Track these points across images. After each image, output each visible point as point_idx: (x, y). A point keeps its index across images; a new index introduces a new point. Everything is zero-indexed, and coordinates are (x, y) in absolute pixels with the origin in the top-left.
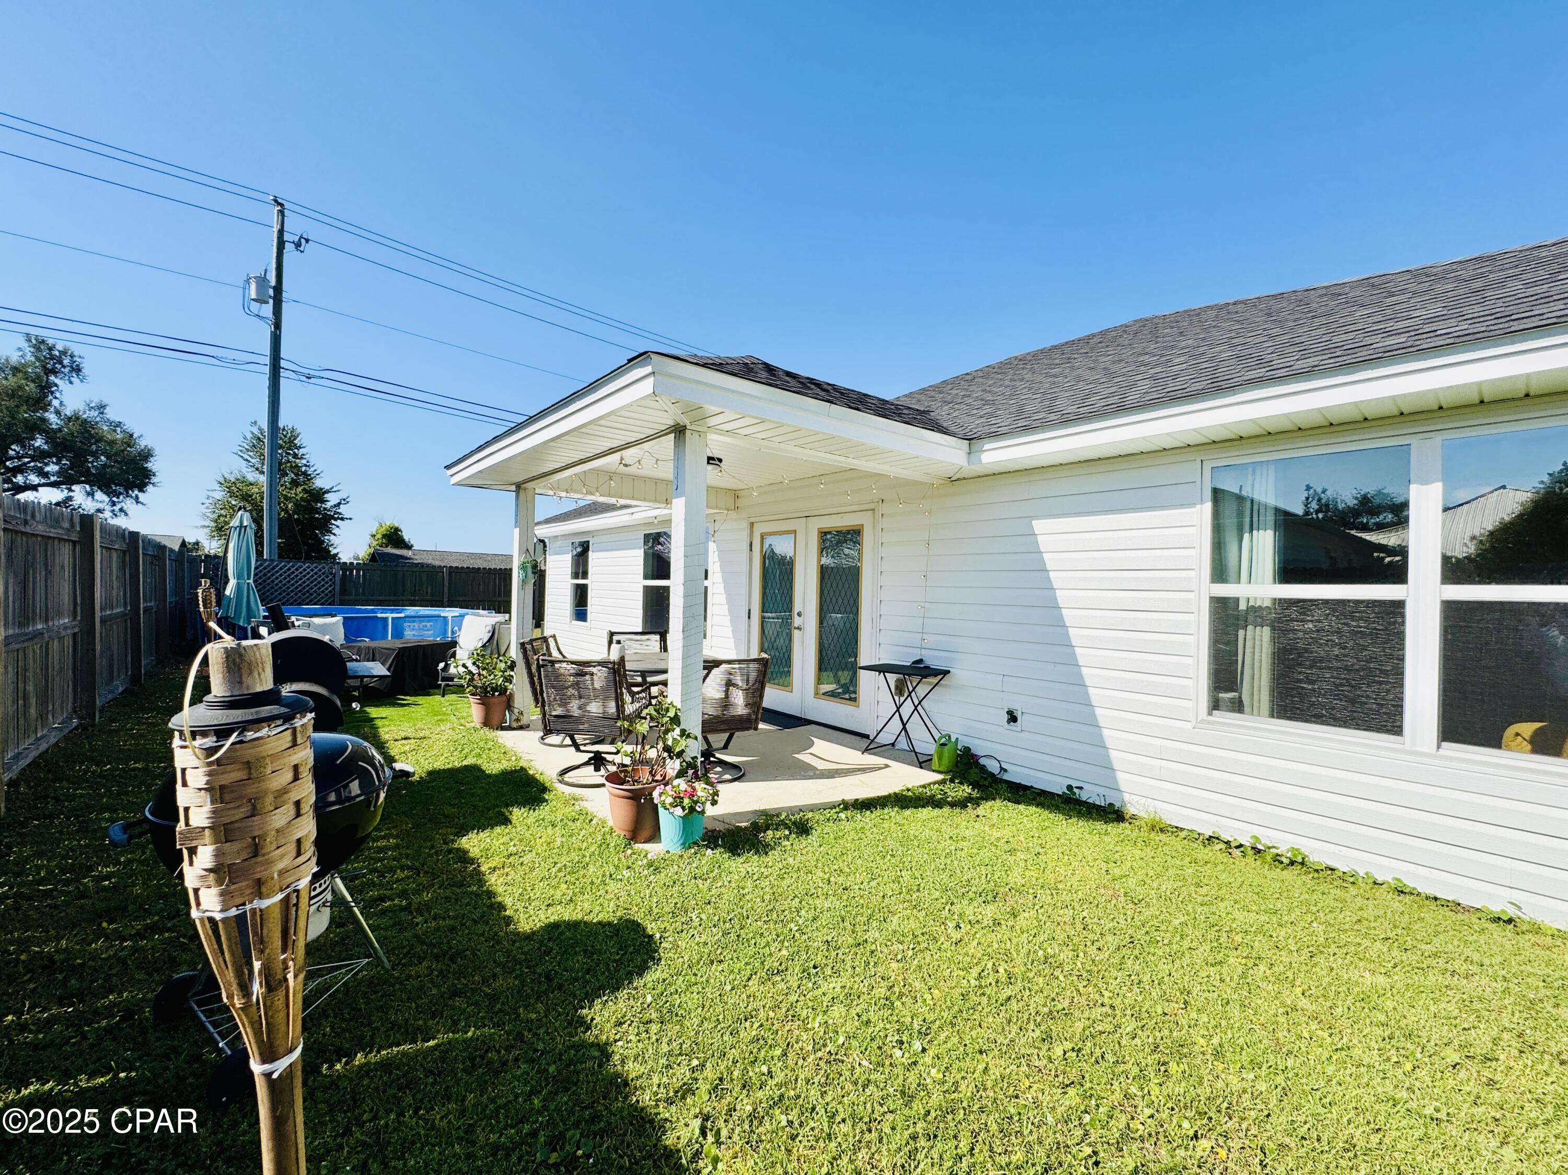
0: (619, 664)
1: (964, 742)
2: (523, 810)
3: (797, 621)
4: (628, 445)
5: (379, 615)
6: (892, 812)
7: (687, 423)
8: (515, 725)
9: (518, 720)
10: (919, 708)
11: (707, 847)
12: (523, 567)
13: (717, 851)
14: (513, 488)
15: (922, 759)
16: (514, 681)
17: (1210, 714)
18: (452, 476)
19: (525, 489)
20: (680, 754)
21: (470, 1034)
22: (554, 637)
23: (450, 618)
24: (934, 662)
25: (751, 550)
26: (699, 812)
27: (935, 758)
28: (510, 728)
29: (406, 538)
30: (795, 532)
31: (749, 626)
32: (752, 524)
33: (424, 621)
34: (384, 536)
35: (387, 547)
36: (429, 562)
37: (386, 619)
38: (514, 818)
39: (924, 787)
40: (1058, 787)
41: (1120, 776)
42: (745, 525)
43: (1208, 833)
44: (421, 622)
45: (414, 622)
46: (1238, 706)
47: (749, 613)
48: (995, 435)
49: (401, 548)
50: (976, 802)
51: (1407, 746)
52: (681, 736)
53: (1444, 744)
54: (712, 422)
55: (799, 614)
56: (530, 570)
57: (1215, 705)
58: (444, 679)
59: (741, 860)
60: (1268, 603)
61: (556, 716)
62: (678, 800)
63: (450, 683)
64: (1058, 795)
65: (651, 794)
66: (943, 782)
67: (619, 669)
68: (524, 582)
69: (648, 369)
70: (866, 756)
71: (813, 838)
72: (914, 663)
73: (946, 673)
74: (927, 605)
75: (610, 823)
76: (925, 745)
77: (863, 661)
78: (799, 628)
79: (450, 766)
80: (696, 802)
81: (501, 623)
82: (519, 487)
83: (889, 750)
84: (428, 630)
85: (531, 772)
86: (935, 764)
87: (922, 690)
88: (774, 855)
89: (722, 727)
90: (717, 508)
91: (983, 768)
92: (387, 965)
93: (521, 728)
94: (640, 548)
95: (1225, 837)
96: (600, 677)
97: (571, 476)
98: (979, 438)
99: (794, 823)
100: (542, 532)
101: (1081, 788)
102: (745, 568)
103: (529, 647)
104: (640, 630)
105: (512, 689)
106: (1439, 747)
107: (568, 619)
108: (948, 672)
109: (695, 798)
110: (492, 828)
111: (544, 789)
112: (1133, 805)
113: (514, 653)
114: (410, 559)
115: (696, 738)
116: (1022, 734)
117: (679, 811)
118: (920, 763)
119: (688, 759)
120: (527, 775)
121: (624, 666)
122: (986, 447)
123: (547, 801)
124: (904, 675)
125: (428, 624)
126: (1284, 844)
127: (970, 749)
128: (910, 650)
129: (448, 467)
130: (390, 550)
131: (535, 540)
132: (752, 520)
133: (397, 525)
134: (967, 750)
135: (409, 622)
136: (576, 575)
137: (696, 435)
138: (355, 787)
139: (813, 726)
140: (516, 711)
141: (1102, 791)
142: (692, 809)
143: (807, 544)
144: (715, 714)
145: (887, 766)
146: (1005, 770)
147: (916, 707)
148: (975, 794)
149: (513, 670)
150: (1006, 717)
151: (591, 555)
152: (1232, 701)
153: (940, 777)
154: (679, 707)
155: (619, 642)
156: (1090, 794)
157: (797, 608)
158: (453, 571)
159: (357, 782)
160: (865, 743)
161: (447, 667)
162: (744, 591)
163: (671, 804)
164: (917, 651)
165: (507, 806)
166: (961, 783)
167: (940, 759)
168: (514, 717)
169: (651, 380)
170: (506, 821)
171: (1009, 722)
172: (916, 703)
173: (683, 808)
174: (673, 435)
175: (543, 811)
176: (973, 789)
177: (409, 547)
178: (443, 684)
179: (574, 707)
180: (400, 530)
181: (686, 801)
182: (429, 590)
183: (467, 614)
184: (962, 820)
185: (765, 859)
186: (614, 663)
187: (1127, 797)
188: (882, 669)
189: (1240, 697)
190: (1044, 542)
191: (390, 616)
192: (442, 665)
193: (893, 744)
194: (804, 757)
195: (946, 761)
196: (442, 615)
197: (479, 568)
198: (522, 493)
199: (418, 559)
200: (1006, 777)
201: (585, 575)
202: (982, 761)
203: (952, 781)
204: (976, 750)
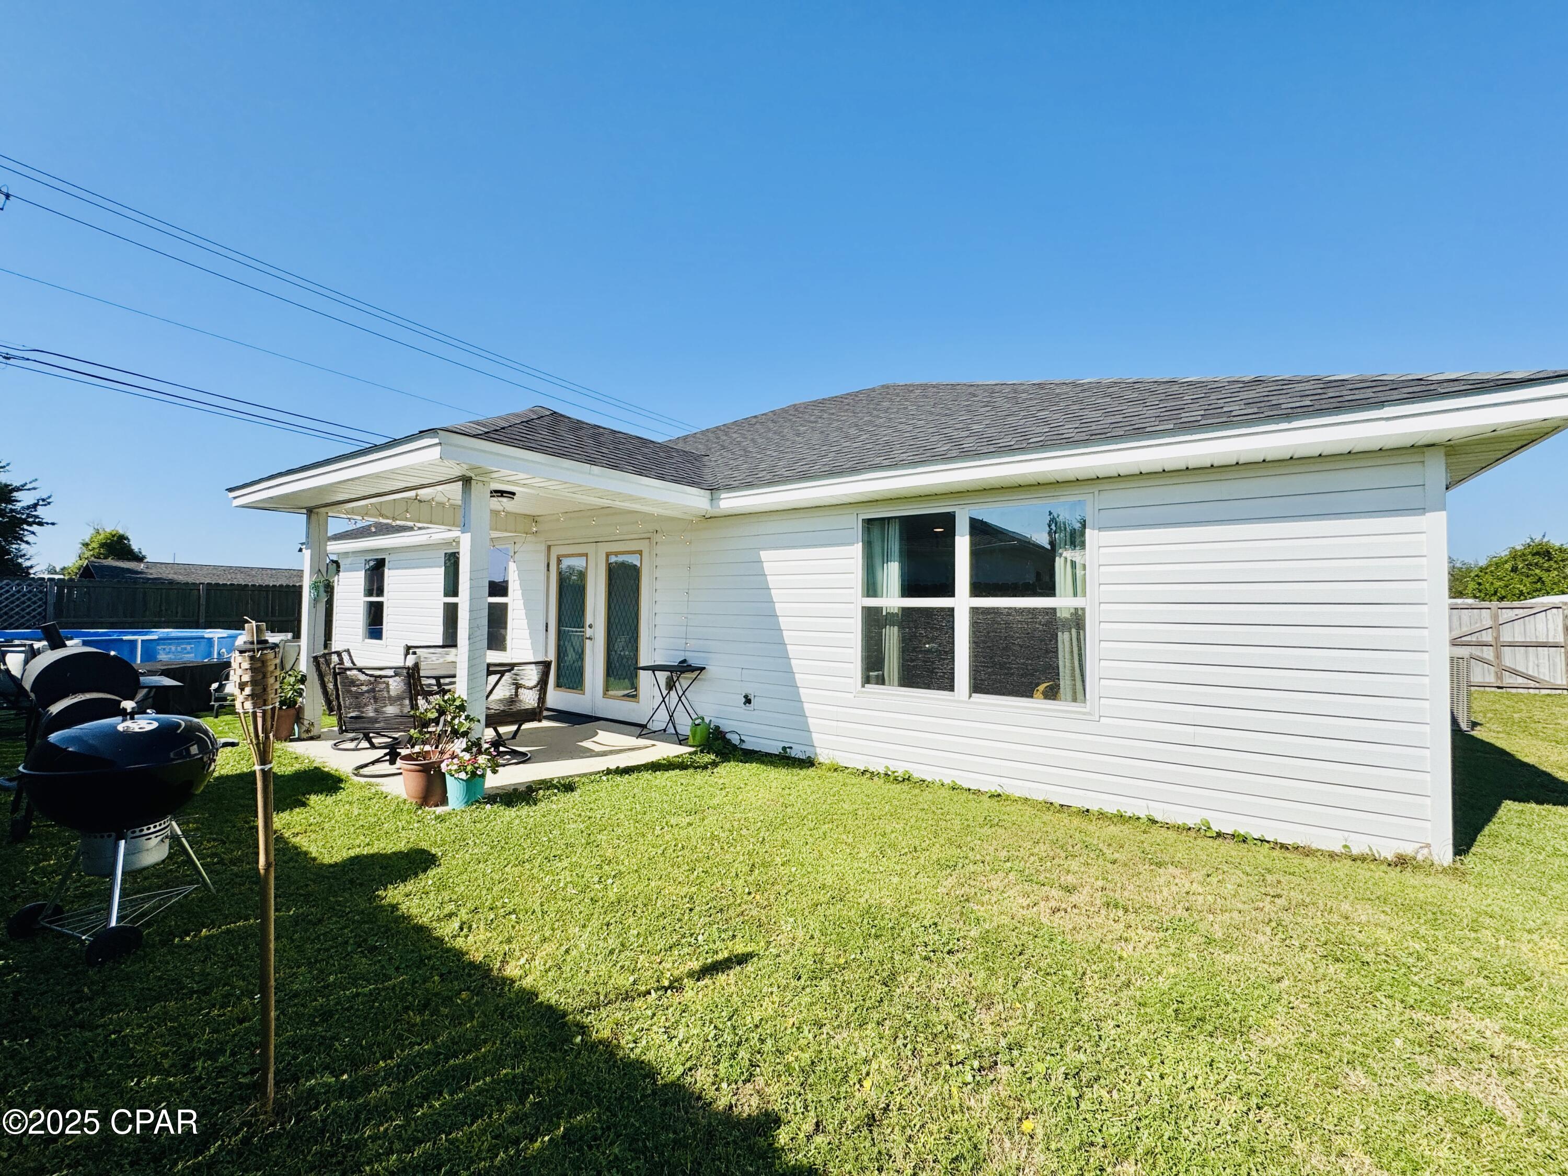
0: (413, 669)
1: (716, 722)
2: (320, 796)
3: (589, 633)
4: (423, 486)
5: (125, 638)
6: (647, 775)
7: (473, 475)
8: (305, 736)
9: (308, 731)
10: (683, 698)
11: (487, 803)
12: (315, 586)
13: (496, 806)
14: (305, 511)
15: (681, 738)
16: (304, 694)
17: (863, 686)
18: (235, 498)
19: (317, 513)
20: (465, 734)
21: (292, 913)
22: (348, 651)
23: (216, 640)
24: (694, 661)
25: (548, 570)
26: (480, 776)
27: (691, 738)
28: (300, 739)
29: (135, 547)
30: (586, 555)
31: (547, 638)
32: (549, 547)
33: (182, 644)
34: (102, 545)
35: (106, 558)
36: (170, 577)
37: (134, 642)
38: (312, 803)
39: (678, 757)
40: (776, 748)
41: (815, 736)
42: (543, 548)
43: (862, 769)
44: (178, 644)
45: (170, 644)
46: (881, 681)
47: (547, 627)
48: (729, 488)
49: (129, 560)
50: (715, 764)
51: (956, 698)
52: (466, 720)
53: (974, 695)
54: (494, 475)
55: (590, 626)
56: (322, 589)
57: (867, 680)
58: (217, 700)
59: (515, 809)
60: (896, 611)
61: (352, 718)
62: (462, 768)
63: (225, 703)
64: (776, 755)
65: (439, 767)
66: (695, 753)
67: (413, 673)
68: (316, 601)
69: (436, 441)
70: (639, 739)
71: (576, 794)
72: (681, 662)
73: (702, 669)
74: (689, 616)
75: (405, 796)
76: (684, 725)
77: (642, 663)
78: (590, 638)
79: (238, 772)
80: (477, 768)
81: (286, 641)
82: (310, 511)
83: (661, 735)
84: (188, 653)
85: (326, 769)
86: (691, 741)
87: (685, 683)
88: (542, 805)
89: (510, 719)
90: (515, 532)
91: (729, 741)
92: (214, 891)
93: (312, 738)
94: (440, 567)
95: (871, 769)
96: (396, 685)
97: (367, 505)
98: (717, 489)
99: (562, 785)
100: (334, 548)
101: (791, 748)
102: (542, 587)
103: (322, 660)
104: (441, 644)
105: (302, 703)
106: (970, 696)
107: (361, 638)
108: (704, 668)
109: (476, 765)
110: (292, 809)
111: (340, 780)
112: (823, 756)
113: (304, 666)
114: (141, 573)
115: (479, 721)
116: (756, 712)
117: (463, 775)
118: (680, 741)
119: (473, 739)
120: (323, 772)
121: (419, 673)
122: (723, 496)
123: (341, 788)
124: (671, 672)
125: (188, 647)
126: (901, 769)
127: (719, 727)
128: (677, 652)
129: (231, 490)
130: (110, 562)
131: (328, 561)
132: (549, 543)
133: (121, 532)
134: (717, 728)
135: (164, 644)
136: (369, 593)
137: (480, 484)
138: (194, 749)
139: (602, 722)
140: (306, 722)
141: (804, 748)
142: (474, 774)
143: (597, 565)
144: (502, 708)
145: (653, 745)
146: (743, 741)
147: (680, 698)
148: (717, 760)
149: (303, 683)
150: (744, 700)
151: (387, 572)
152: (877, 676)
153: (693, 749)
154: (465, 698)
155: (414, 653)
156: (796, 752)
157: (589, 620)
158: (212, 588)
159: (195, 747)
160: (638, 730)
161: (221, 687)
162: (542, 606)
163: (455, 770)
164: (682, 653)
165: (304, 795)
166: (708, 753)
167: (694, 737)
168: (304, 728)
169: (439, 448)
170: (304, 805)
171: (745, 704)
172: (680, 693)
173: (467, 773)
174: (461, 483)
175: (341, 795)
176: (717, 756)
177: (139, 558)
178: (216, 704)
179: (370, 712)
180: (127, 539)
181: (469, 768)
182: (180, 609)
183: (240, 634)
184: (700, 778)
185: (534, 808)
186: (408, 668)
187: (818, 751)
188: (654, 669)
189: (883, 675)
190: (768, 567)
191: (140, 638)
192: (215, 686)
193: (665, 730)
194: (587, 744)
195: (698, 738)
196: (206, 636)
197: (246, 586)
198: (314, 517)
199: (154, 574)
200: (744, 746)
201: (380, 592)
202: (728, 736)
203: (702, 752)
204: (725, 726)
